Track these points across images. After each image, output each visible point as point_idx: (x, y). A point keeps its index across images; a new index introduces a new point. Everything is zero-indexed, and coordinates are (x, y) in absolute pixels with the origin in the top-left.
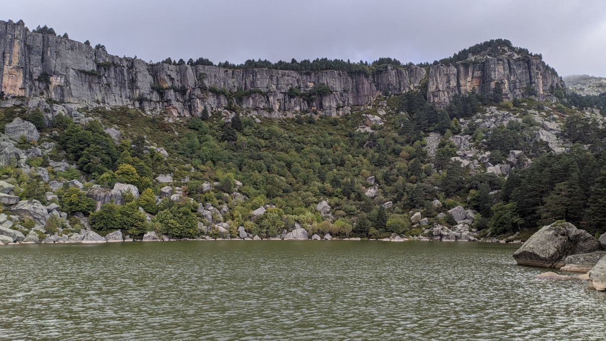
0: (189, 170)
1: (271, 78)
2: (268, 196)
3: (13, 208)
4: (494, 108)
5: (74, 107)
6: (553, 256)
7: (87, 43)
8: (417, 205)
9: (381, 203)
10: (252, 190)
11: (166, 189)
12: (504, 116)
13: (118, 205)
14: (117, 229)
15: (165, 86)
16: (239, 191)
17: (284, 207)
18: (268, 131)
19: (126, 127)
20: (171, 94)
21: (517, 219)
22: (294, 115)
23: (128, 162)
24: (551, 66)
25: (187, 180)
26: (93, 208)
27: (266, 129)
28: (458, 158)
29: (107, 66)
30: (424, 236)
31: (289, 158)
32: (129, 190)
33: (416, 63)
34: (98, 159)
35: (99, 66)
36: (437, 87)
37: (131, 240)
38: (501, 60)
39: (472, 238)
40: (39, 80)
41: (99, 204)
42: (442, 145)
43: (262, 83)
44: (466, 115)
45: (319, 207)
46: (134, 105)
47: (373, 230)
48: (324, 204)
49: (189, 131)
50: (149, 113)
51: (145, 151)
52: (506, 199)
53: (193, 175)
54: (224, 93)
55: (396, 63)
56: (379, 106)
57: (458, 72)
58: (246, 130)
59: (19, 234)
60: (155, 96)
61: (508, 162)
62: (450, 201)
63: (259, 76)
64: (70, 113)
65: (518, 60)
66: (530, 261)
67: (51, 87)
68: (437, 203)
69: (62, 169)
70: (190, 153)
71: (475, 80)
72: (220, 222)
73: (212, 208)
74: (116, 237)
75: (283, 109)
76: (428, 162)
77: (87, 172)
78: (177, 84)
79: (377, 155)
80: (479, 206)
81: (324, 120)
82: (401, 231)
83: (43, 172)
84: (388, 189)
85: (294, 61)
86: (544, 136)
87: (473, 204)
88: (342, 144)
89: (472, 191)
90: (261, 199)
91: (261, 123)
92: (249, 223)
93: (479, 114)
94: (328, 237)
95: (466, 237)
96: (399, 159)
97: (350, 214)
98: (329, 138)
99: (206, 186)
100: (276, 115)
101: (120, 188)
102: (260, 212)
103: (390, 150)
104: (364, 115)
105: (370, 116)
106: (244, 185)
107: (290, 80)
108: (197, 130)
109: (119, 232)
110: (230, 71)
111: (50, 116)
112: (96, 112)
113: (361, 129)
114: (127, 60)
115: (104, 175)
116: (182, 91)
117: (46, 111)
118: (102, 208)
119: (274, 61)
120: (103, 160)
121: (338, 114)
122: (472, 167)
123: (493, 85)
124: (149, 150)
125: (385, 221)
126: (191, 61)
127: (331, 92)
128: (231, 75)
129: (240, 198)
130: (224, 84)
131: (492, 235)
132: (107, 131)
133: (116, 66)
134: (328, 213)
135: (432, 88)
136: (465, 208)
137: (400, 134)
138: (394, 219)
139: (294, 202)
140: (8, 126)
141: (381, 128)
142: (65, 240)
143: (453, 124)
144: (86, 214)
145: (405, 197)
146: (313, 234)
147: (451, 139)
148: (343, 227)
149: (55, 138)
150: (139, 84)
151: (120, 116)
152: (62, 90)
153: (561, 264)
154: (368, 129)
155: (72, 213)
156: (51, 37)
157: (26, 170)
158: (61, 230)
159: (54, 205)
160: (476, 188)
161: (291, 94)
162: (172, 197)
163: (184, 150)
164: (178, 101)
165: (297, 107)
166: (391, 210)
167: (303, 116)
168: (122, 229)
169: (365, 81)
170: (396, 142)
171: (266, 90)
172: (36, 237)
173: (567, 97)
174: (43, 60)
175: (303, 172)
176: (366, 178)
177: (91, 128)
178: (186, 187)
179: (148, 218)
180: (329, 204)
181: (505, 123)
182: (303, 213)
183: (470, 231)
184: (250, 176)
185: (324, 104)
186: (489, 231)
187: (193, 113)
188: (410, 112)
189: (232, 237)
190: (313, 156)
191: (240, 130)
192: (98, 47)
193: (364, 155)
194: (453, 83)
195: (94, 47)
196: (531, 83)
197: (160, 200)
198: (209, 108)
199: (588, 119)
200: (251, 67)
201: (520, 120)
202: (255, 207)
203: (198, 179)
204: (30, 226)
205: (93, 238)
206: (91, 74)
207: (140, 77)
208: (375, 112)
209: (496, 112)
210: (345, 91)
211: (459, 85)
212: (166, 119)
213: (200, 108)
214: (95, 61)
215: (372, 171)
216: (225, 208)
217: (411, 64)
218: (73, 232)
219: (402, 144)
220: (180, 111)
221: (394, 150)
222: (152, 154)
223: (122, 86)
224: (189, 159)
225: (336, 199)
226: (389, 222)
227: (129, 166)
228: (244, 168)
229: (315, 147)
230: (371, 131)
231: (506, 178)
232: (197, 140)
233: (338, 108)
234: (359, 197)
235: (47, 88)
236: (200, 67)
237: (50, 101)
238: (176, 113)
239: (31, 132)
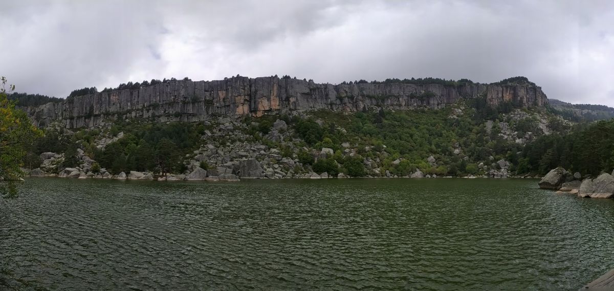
0: (357, 140)
1: (400, 88)
2: (401, 153)
3: (281, 162)
4: (519, 110)
5: (301, 111)
6: (556, 183)
7: (305, 79)
8: (482, 159)
9: (462, 157)
10: (392, 150)
11: (347, 150)
12: (524, 115)
13: (324, 159)
14: (325, 172)
15: (343, 96)
16: (385, 151)
17: (410, 159)
18: (399, 117)
19: (325, 119)
20: (346, 100)
21: (529, 166)
22: (414, 108)
23: (328, 137)
24: (545, 93)
25: (357, 145)
26: (313, 161)
27: (398, 116)
28: (502, 134)
29: (314, 90)
30: (485, 175)
31: (411, 132)
32: (329, 152)
33: (481, 83)
34: (313, 136)
35: (311, 90)
36: (492, 96)
37: (332, 177)
38: (523, 87)
39: (508, 176)
40: (285, 100)
41: (316, 159)
42: (494, 127)
43: (395, 91)
44: (506, 112)
45: (429, 159)
46: (328, 107)
47: (459, 172)
48: (432, 158)
49: (356, 119)
50: (335, 110)
51: (335, 131)
52: (525, 156)
53: (360, 142)
54: (374, 97)
55: (470, 82)
56: (461, 104)
57: (503, 90)
58: (387, 117)
59: (284, 174)
60: (338, 102)
61: (525, 138)
62: (497, 157)
63: (393, 88)
64: (299, 114)
65: (531, 88)
66: (546, 186)
67: (290, 103)
68: (491, 157)
69: (298, 142)
70: (357, 130)
71: (510, 95)
72: (375, 168)
73: (371, 160)
74: (325, 176)
75: (407, 105)
76: (487, 136)
77: (309, 143)
78: (349, 94)
79: (460, 130)
80: (512, 159)
81: (430, 111)
82: (474, 172)
83: (291, 144)
84: (466, 150)
85: (413, 79)
86: (541, 126)
87: (509, 158)
88: (441, 124)
89: (509, 152)
90: (397, 155)
91: (395, 113)
92: (391, 169)
93: (512, 112)
94: (435, 176)
95: (506, 176)
96: (472, 133)
97: (446, 163)
98: (434, 121)
99: (367, 148)
100: (403, 108)
101: (325, 150)
102: (397, 162)
103: (467, 129)
104: (453, 109)
105: (456, 109)
106: (387, 147)
107: (410, 90)
108: (361, 118)
109: (326, 173)
110: (377, 85)
111: (291, 116)
112: (311, 112)
113: (451, 117)
114: (323, 85)
115: (317, 144)
116: (352, 98)
117: (290, 114)
118: (317, 161)
119: (402, 79)
120: (316, 136)
121: (438, 108)
122: (509, 139)
123: (519, 98)
124: (337, 130)
125: (465, 167)
126: (356, 82)
127: (435, 96)
128: (378, 87)
129: (386, 154)
130: (374, 92)
131: (518, 174)
132: (316, 122)
133: (318, 88)
134: (434, 163)
135: (489, 97)
136: (505, 160)
137: (472, 120)
138: (469, 166)
139: (415, 157)
140: (275, 123)
141: (462, 116)
142: (303, 177)
143: (499, 116)
144: (311, 164)
145: (475, 154)
146: (426, 174)
147: (499, 124)
148: (443, 170)
149: (294, 127)
150: (330, 96)
151: (322, 114)
152: (295, 104)
153: (559, 187)
154: (455, 117)
155: (304, 164)
156: (289, 80)
157: (283, 143)
158: (301, 172)
159: (297, 160)
160: (511, 150)
161: (412, 97)
162: (351, 154)
163: (355, 129)
164: (350, 103)
165: (415, 104)
166: (469, 161)
167: (418, 109)
168: (328, 172)
169: (453, 90)
170: (470, 124)
171: (398, 95)
172: (291, 175)
173: (550, 109)
174: (286, 91)
175: (419, 140)
176: (454, 144)
177: (309, 120)
178: (357, 149)
179: (339, 166)
180: (434, 158)
181: (524, 118)
182: (421, 163)
183: (507, 172)
184: (390, 142)
185: (430, 102)
186: (516, 172)
187: (358, 109)
188: (477, 108)
189: (382, 176)
190: (425, 131)
191: (384, 117)
192: (310, 81)
193: (453, 131)
194: (500, 95)
195: (308, 81)
196: (536, 100)
197: (344, 156)
198: (366, 106)
199: (559, 120)
200: (389, 82)
201: (531, 117)
202: (394, 160)
203: (362, 144)
204: (288, 170)
205: (315, 176)
206: (307, 94)
207: (330, 93)
208: (459, 108)
209: (520, 112)
210: (442, 95)
211: (503, 96)
212: (344, 113)
213: (362, 106)
214: (309, 88)
215: (457, 140)
216: (378, 160)
217: (478, 83)
218: (306, 173)
219: (473, 125)
220: (351, 108)
221: (469, 129)
222: (339, 132)
223: (322, 98)
224: (357, 134)
225: (438, 155)
226: (467, 168)
227: (328, 139)
228: (387, 138)
229: (426, 126)
230: (456, 118)
231: (524, 146)
232: (361, 124)
233: (438, 105)
234: (451, 154)
235: (289, 104)
236: (361, 84)
237: (291, 110)
238: (349, 110)
239: (284, 125)
